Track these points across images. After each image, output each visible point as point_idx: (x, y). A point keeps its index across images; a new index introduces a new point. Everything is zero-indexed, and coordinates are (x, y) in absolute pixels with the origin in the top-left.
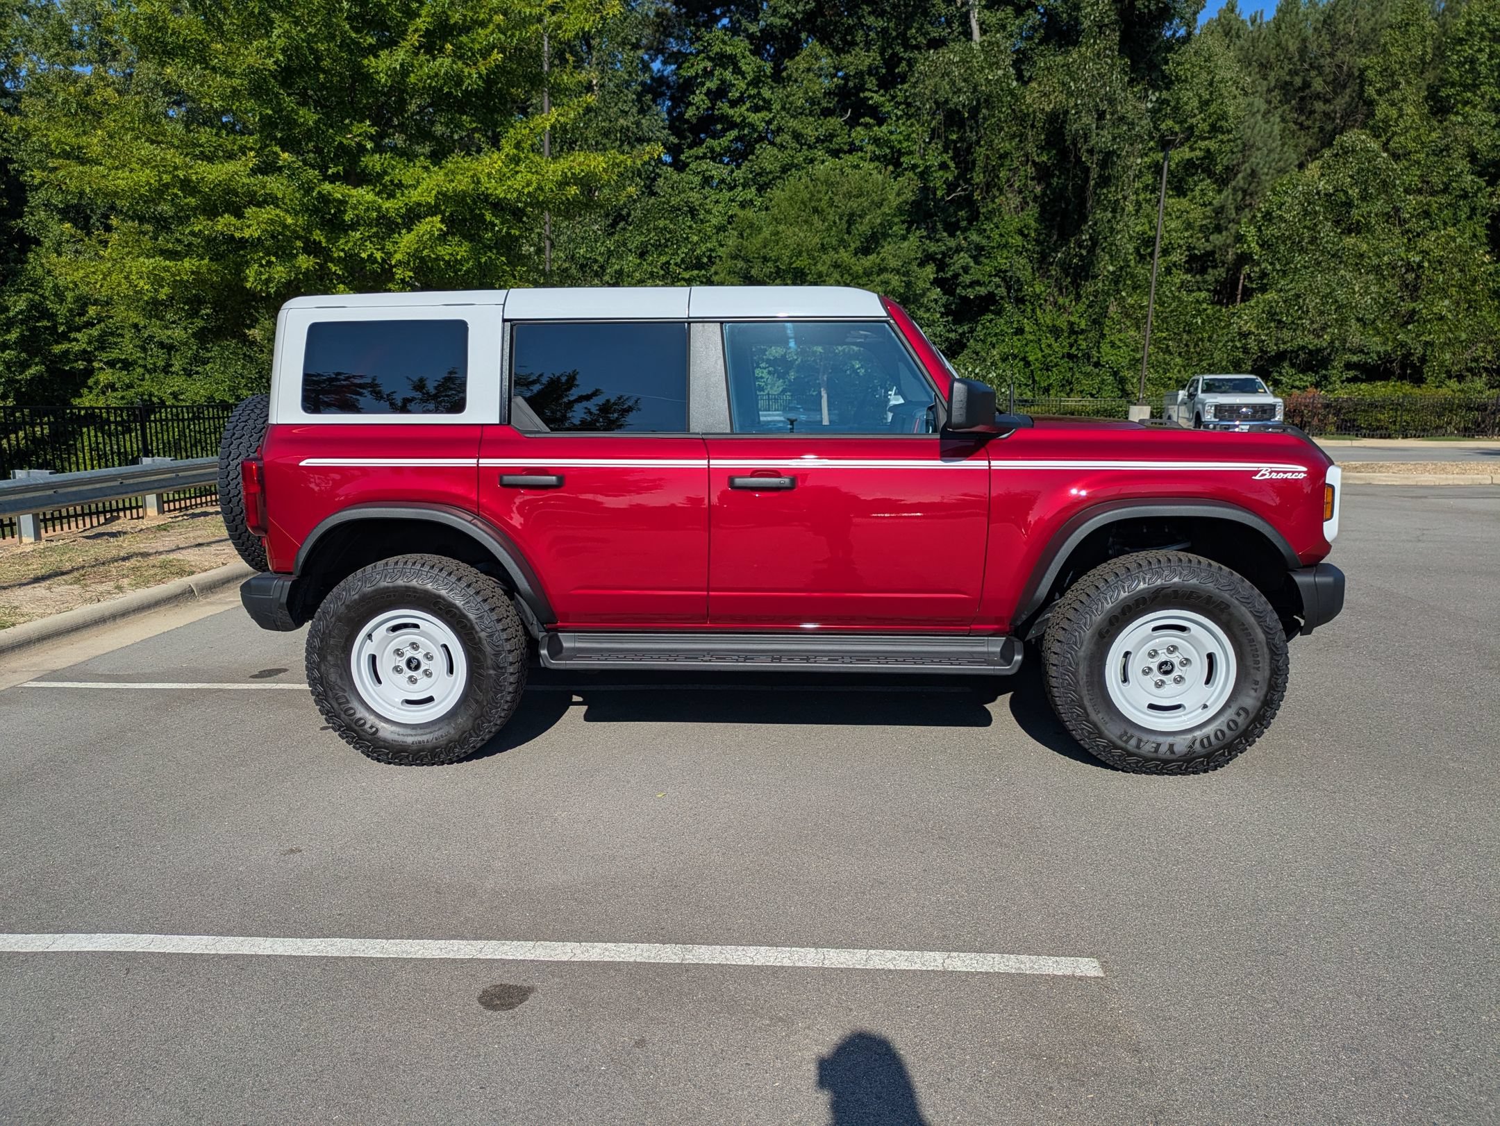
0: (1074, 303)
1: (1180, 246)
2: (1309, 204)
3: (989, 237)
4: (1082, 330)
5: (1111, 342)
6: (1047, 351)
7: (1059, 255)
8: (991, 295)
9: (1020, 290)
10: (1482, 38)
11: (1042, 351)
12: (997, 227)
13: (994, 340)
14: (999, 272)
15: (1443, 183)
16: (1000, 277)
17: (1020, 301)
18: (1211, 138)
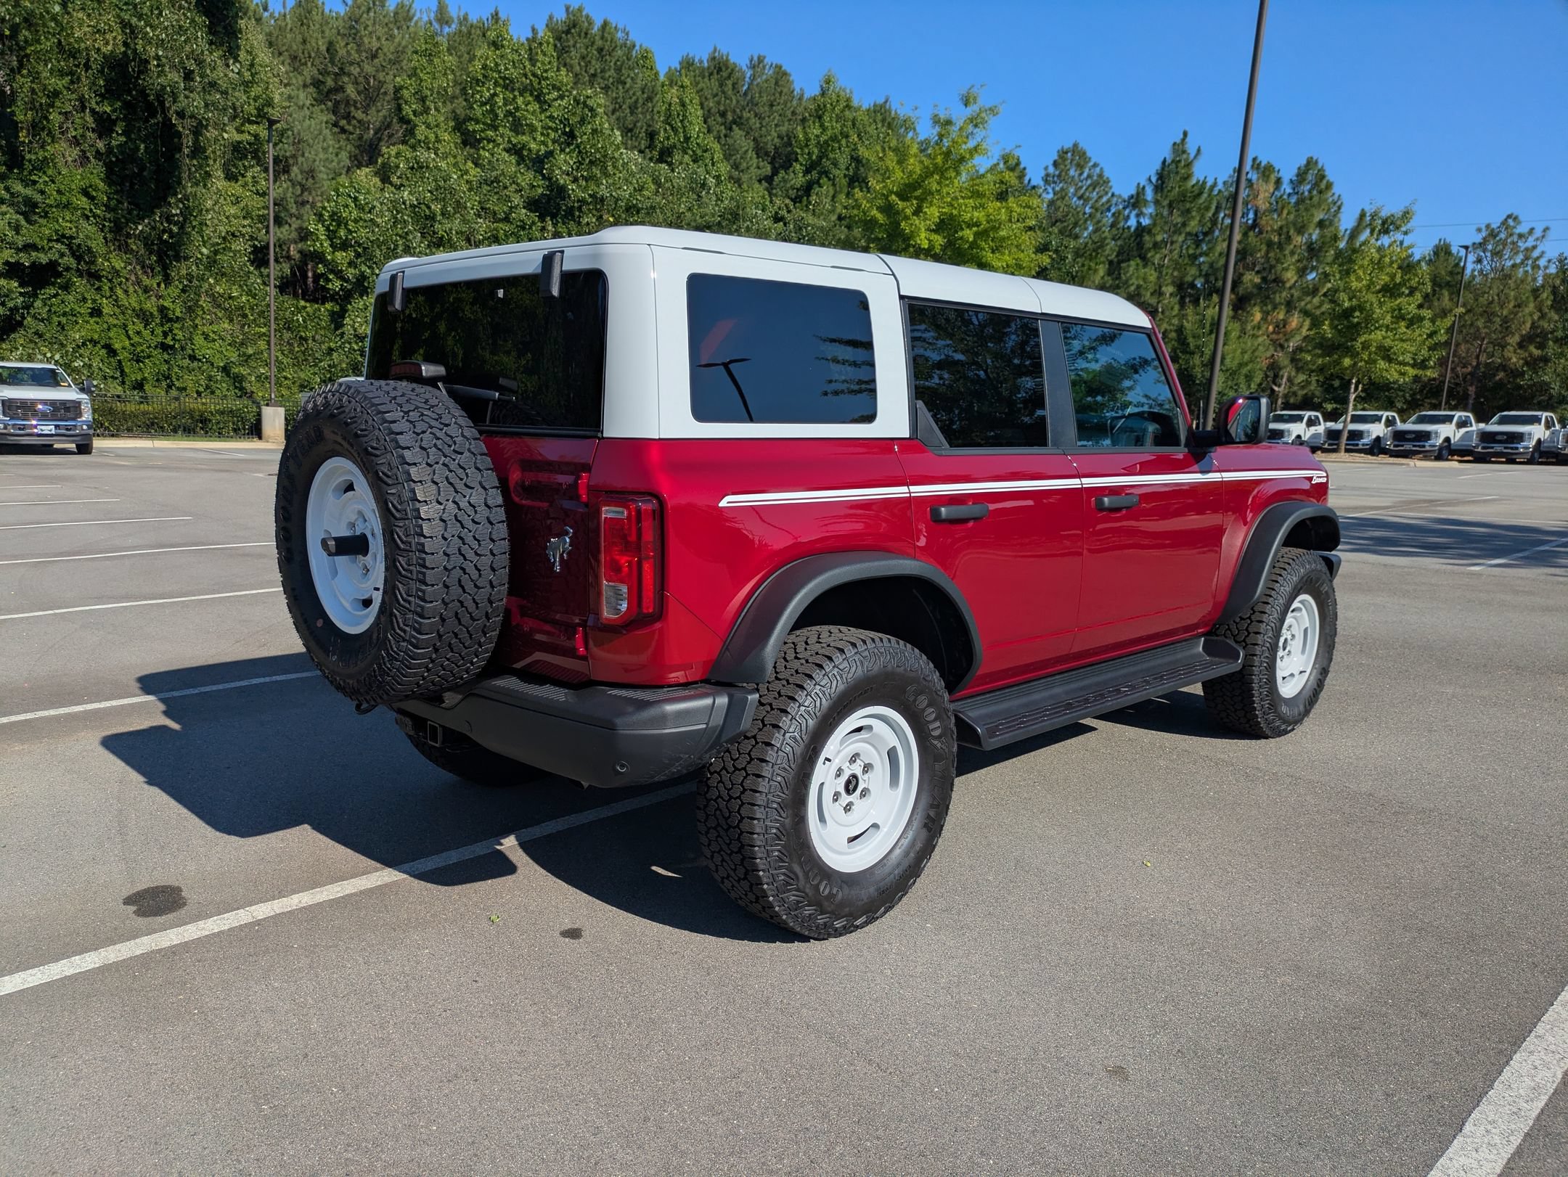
0: (163, 285)
1: (243, 235)
2: (398, 212)
3: (42, 192)
4: (177, 317)
5: (203, 333)
6: (136, 339)
7: (140, 228)
8: (53, 265)
9: (93, 263)
10: (496, 84)
11: (129, 338)
12: (53, 182)
13: (64, 320)
14: (61, 238)
15: (505, 213)
16: (63, 243)
17: (94, 276)
18: (257, 123)
